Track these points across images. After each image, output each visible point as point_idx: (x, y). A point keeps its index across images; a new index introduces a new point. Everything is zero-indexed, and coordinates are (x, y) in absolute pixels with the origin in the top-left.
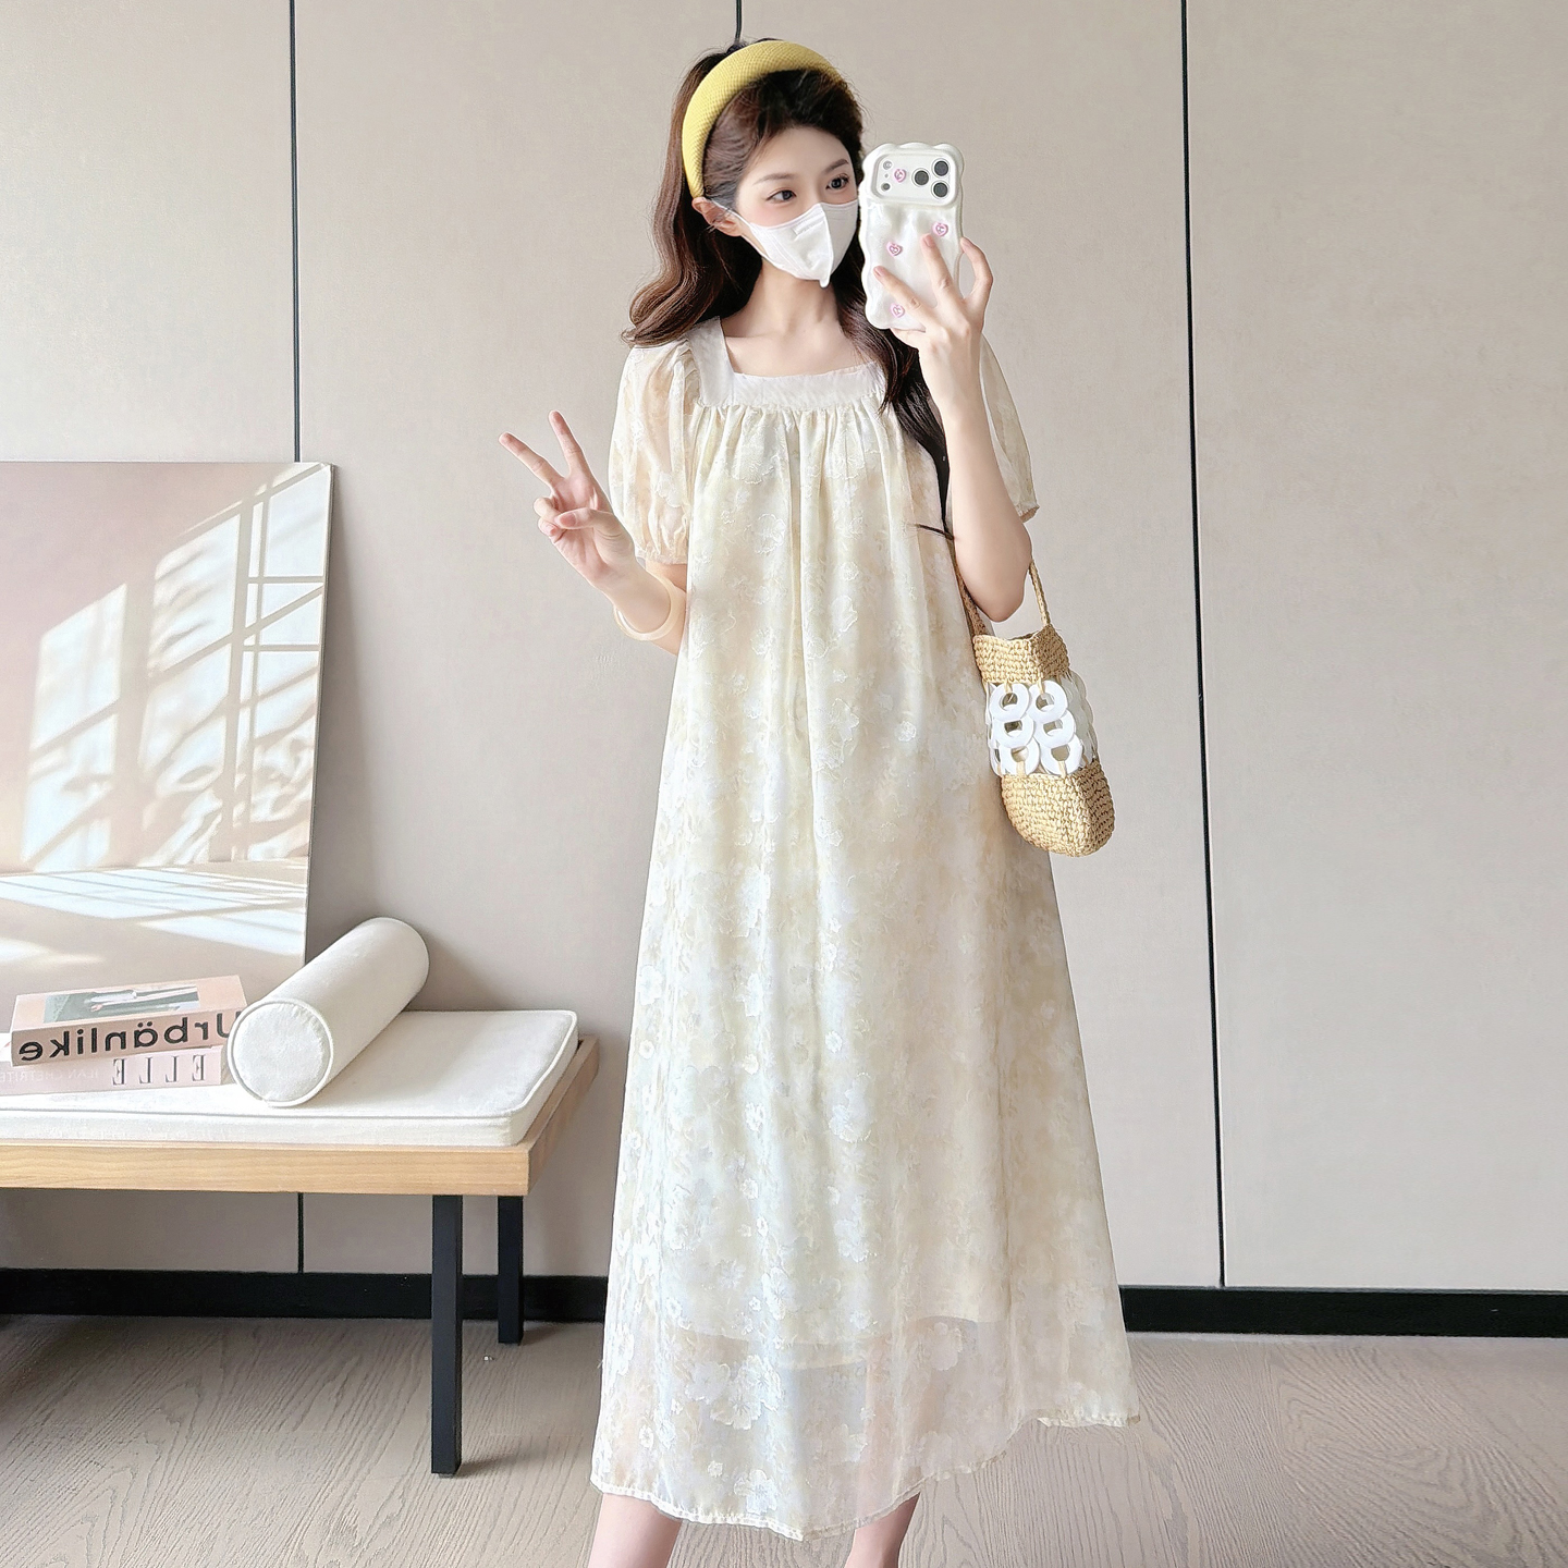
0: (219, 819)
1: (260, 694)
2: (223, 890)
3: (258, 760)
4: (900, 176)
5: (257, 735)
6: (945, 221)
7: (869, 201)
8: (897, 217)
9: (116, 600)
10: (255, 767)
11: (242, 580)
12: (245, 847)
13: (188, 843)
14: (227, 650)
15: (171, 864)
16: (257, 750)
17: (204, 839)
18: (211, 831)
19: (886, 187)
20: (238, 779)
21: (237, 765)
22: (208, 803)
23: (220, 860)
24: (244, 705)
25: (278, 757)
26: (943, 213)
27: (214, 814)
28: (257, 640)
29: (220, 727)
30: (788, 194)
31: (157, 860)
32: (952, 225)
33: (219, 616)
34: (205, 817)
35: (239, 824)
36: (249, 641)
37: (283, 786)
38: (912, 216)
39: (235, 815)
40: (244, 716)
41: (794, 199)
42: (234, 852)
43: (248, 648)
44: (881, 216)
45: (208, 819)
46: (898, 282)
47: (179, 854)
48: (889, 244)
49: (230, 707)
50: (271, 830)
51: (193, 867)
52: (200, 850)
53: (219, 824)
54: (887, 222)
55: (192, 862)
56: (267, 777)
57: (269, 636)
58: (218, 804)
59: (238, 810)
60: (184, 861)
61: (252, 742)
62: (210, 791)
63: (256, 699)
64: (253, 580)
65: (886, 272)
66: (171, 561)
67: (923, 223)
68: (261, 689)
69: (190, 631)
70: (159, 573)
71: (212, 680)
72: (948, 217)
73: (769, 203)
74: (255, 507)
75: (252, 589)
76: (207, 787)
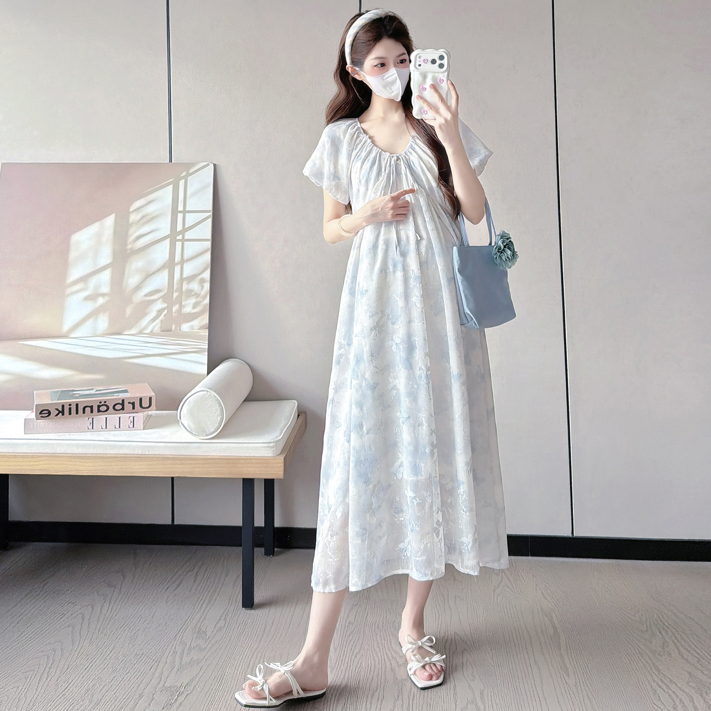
0: (166, 312)
1: (185, 259)
2: (168, 345)
3: (185, 287)
4: (425, 61)
5: (184, 276)
6: (442, 78)
7: (414, 70)
8: (424, 76)
9: (110, 221)
10: (184, 289)
11: (175, 212)
12: (179, 325)
13: (150, 322)
14: (168, 241)
15: (141, 333)
16: (184, 284)
17: (158, 321)
18: (162, 317)
19: (420, 65)
20: (175, 295)
21: (175, 289)
22: (160, 305)
23: (166, 331)
24: (177, 264)
25: (195, 286)
26: (442, 75)
27: (163, 309)
28: (183, 237)
29: (165, 273)
30: (383, 65)
31: (133, 331)
32: (445, 79)
33: (164, 226)
34: (158, 311)
35: (176, 314)
36: (180, 237)
37: (197, 298)
38: (430, 76)
39: (174, 311)
40: (177, 269)
41: (386, 67)
42: (173, 327)
43: (179, 240)
44: (418, 76)
45: (160, 312)
46: (425, 100)
47: (145, 328)
48: (421, 88)
49: (170, 265)
50: (191, 317)
51: (152, 334)
52: (156, 326)
53: (165, 315)
54: (421, 79)
55: (152, 332)
56: (190, 293)
57: (188, 235)
58: (166, 305)
59: (175, 308)
60: (148, 331)
61: (182, 279)
62: (161, 299)
63: (183, 262)
64: (180, 212)
65: (421, 97)
66: (138, 204)
67: (434, 79)
68: (185, 257)
69: (149, 233)
70: (131, 210)
71: (161, 254)
72: (444, 76)
73: (375, 68)
74: (180, 182)
75: (180, 216)
76: (159, 299)
